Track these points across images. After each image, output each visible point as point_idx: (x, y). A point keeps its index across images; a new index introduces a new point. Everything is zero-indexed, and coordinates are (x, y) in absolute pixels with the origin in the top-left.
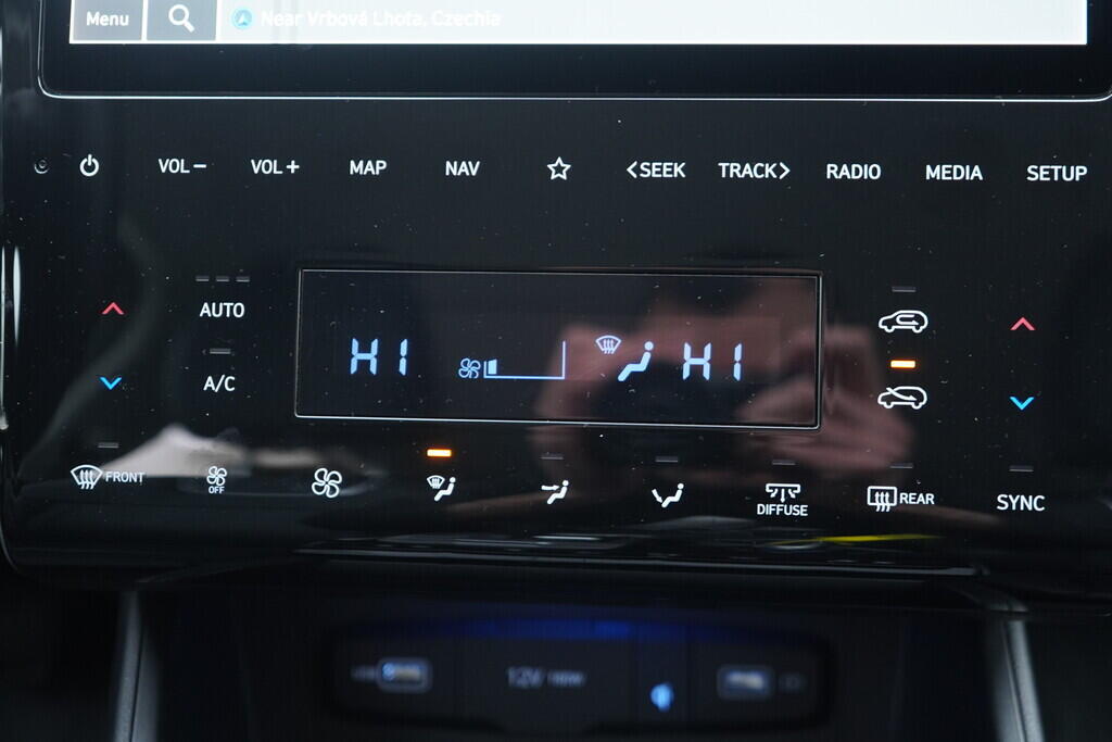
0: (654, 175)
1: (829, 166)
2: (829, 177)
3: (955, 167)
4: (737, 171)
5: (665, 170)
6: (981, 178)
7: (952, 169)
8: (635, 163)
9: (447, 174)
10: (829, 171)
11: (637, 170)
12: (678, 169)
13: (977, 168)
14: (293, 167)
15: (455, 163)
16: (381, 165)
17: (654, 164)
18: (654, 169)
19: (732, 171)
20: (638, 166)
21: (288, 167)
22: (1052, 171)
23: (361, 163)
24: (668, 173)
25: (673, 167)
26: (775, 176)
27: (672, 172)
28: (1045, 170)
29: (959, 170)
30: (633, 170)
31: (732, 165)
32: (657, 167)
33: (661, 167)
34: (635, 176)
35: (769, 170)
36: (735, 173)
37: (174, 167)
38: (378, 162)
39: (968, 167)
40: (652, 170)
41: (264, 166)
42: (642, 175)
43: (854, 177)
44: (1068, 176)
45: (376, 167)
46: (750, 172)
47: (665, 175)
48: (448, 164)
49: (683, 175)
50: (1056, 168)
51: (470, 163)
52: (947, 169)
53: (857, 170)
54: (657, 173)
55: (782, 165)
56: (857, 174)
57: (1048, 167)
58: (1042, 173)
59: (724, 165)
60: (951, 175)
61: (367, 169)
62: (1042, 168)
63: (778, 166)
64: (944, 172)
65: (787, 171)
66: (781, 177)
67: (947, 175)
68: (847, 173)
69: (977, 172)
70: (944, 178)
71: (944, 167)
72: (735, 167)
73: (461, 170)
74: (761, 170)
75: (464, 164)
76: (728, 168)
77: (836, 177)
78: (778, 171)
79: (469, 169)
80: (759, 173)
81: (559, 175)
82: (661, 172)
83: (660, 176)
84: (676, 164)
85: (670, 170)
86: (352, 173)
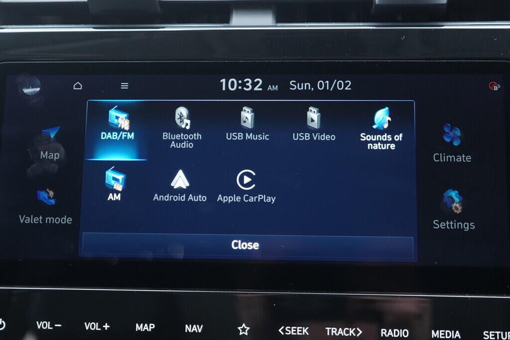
0: (293, 334)
1: (382, 330)
2: (382, 336)
3: (447, 331)
4: (335, 332)
5: (298, 331)
6: (460, 338)
7: (445, 333)
8: (283, 327)
9: (186, 331)
10: (382, 333)
11: (284, 330)
12: (305, 331)
13: (457, 332)
14: (106, 326)
15: (190, 325)
16: (152, 326)
17: (293, 328)
18: (293, 330)
19: (332, 332)
20: (284, 329)
21: (104, 326)
22: (496, 334)
23: (142, 325)
24: (300, 332)
25: (302, 329)
26: (354, 335)
27: (302, 332)
28: (492, 334)
29: (448, 333)
30: (282, 330)
31: (333, 329)
32: (294, 329)
33: (296, 329)
34: (283, 334)
35: (352, 332)
36: (334, 333)
37: (45, 326)
38: (150, 325)
39: (453, 331)
40: (291, 331)
41: (92, 326)
42: (286, 333)
43: (395, 336)
44: (504, 337)
45: (150, 327)
46: (342, 333)
47: (298, 334)
48: (187, 326)
49: (308, 334)
50: (498, 333)
51: (198, 326)
52: (442, 332)
53: (397, 332)
54: (294, 332)
55: (358, 329)
56: (397, 334)
57: (494, 332)
58: (491, 335)
59: (328, 329)
60: (445, 335)
61: (145, 328)
62: (491, 332)
63: (356, 330)
64: (441, 334)
65: (361, 332)
66: (358, 335)
67: (442, 336)
68: (392, 334)
69: (458, 335)
70: (441, 337)
71: (441, 331)
72: (334, 330)
73: (193, 329)
74: (347, 332)
75: (195, 326)
76: (330, 330)
77: (386, 336)
78: (356, 332)
79: (197, 329)
80: (347, 334)
81: (244, 333)
82: (296, 332)
83: (295, 334)
84: (304, 328)
85: (301, 331)
86: (137, 330)
